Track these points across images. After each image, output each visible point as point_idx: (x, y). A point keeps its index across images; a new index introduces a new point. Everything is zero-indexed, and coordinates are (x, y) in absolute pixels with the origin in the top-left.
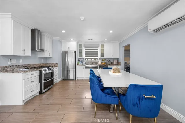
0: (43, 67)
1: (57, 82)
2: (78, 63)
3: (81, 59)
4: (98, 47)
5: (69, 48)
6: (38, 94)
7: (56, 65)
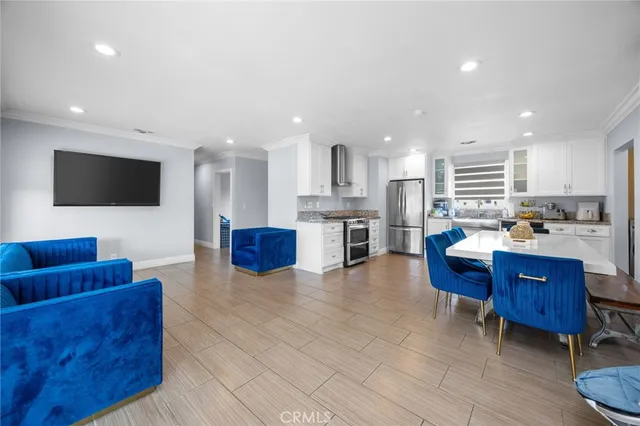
0: (349, 217)
1: (378, 254)
2: (432, 212)
3: (440, 200)
4: (503, 161)
5: (405, 173)
6: (341, 266)
7: (375, 216)
